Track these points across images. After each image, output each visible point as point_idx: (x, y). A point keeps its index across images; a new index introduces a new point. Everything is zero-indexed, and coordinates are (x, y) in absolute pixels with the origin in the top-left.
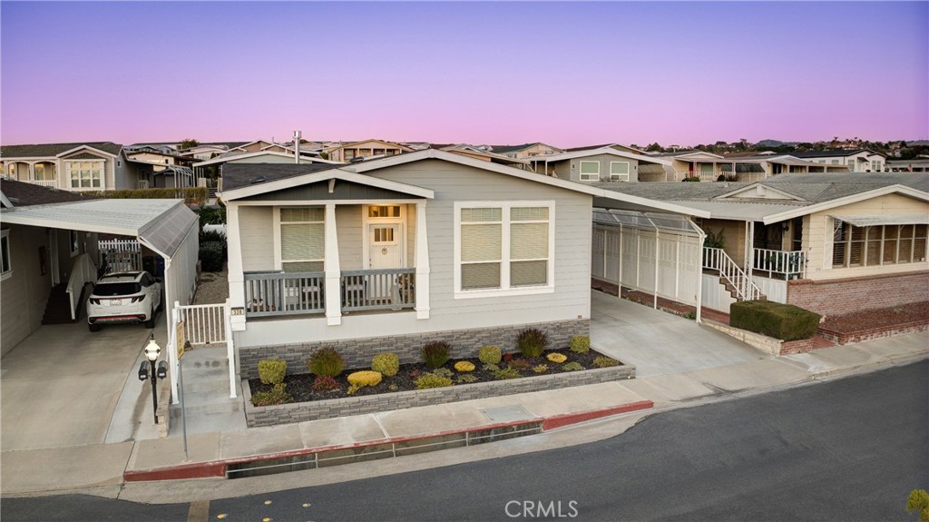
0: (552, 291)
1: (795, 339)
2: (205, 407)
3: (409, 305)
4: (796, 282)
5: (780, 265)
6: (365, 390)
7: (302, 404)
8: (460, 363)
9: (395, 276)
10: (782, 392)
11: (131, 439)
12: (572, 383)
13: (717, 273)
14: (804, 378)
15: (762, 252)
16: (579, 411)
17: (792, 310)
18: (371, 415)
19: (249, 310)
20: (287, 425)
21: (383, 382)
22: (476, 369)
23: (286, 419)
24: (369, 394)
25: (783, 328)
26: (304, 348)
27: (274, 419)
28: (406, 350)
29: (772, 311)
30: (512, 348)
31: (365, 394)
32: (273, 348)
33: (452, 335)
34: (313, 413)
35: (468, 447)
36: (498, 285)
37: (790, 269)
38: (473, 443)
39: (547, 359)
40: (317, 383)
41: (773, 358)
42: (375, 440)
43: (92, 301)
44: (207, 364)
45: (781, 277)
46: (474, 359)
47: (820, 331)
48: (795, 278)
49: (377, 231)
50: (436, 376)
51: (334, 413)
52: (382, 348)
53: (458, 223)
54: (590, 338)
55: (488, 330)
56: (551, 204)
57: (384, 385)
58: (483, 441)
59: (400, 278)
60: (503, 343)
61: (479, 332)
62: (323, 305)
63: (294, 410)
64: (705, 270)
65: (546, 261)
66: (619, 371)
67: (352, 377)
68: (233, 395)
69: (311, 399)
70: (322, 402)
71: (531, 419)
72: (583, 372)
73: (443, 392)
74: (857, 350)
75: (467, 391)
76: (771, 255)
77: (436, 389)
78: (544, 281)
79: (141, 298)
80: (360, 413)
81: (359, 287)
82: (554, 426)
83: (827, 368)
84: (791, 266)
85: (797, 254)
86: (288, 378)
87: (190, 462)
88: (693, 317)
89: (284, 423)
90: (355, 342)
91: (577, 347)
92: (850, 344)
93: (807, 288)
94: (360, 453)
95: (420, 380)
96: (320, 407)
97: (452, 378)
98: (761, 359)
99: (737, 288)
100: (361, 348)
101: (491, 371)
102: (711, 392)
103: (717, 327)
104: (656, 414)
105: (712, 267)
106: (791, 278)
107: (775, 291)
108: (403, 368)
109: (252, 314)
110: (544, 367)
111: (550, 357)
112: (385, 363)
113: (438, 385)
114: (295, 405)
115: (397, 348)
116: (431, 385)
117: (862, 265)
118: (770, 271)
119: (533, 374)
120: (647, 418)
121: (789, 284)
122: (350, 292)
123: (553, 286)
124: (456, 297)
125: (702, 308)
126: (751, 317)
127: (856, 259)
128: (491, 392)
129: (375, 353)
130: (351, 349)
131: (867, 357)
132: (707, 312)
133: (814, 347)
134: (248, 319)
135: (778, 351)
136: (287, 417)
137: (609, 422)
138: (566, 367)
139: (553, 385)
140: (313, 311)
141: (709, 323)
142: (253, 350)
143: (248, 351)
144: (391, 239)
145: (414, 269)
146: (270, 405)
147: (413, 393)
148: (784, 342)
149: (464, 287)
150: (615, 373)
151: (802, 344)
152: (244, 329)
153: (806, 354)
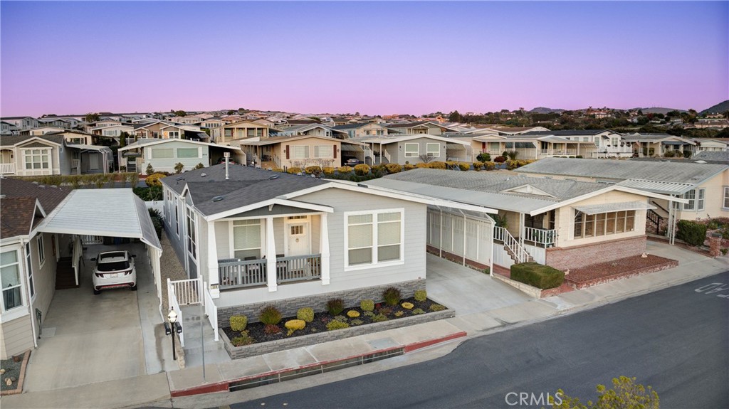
0: (403, 263)
1: (550, 288)
2: (201, 347)
3: (317, 277)
4: (551, 249)
5: (541, 238)
6: (297, 333)
7: (263, 344)
8: (350, 312)
10: (541, 323)
11: (163, 371)
12: (418, 322)
13: (503, 243)
14: (554, 313)
15: (530, 230)
17: (548, 270)
18: (303, 348)
19: (222, 285)
20: (255, 357)
21: (306, 326)
22: (361, 315)
23: (255, 353)
24: (300, 335)
25: (542, 282)
26: (255, 307)
27: (248, 353)
28: (316, 304)
29: (535, 271)
30: (379, 299)
31: (297, 335)
32: (236, 308)
33: (343, 294)
34: (270, 349)
35: (364, 365)
36: (370, 261)
37: (548, 241)
38: (366, 362)
39: (402, 307)
40: (268, 330)
41: (536, 300)
42: (311, 364)
43: (97, 275)
44: (193, 319)
45: (542, 246)
46: (357, 308)
47: (565, 281)
48: (551, 246)
49: (293, 228)
50: (337, 320)
51: (282, 347)
53: (346, 225)
54: (427, 291)
55: (365, 289)
56: (402, 210)
57: (308, 329)
60: (374, 297)
61: (360, 291)
62: (266, 280)
63: (259, 348)
64: (495, 241)
65: (399, 245)
66: (445, 313)
67: (288, 324)
68: (217, 339)
69: (266, 340)
70: (275, 342)
71: (398, 346)
72: (424, 315)
73: (344, 332)
74: (587, 293)
75: (358, 330)
76: (536, 232)
77: (340, 330)
78: (398, 257)
79: (131, 272)
80: (296, 347)
81: (285, 265)
82: (411, 350)
83: (568, 306)
84: (548, 239)
85: (552, 232)
86: (248, 326)
88: (487, 272)
89: (253, 355)
90: (286, 301)
91: (419, 298)
92: (584, 288)
93: (558, 253)
95: (329, 325)
96: (274, 345)
97: (348, 322)
98: (529, 301)
99: (515, 253)
100: (289, 305)
101: (369, 316)
102: (500, 324)
103: (502, 279)
104: (468, 340)
105: (499, 239)
106: (548, 247)
107: (539, 255)
108: (317, 316)
109: (223, 288)
110: (401, 313)
111: (404, 305)
112: (306, 314)
113: (341, 327)
114: (259, 345)
115: (311, 304)
116: (337, 328)
117: (593, 236)
118: (535, 242)
119: (394, 317)
120: (464, 343)
121: (547, 251)
122: (281, 269)
123: (403, 260)
124: (346, 270)
125: (494, 265)
126: (524, 274)
127: (589, 232)
128: (372, 330)
129: (298, 308)
130: (283, 306)
131: (592, 297)
132: (498, 268)
133: (561, 292)
134: (221, 291)
135: (540, 295)
137: (442, 346)
138: (414, 312)
139: (408, 324)
140: (260, 283)
141: (498, 277)
142: (225, 310)
143: (221, 310)
144: (301, 232)
145: (320, 255)
146: (244, 345)
147: (327, 333)
148: (544, 289)
149: (350, 264)
150: (443, 315)
151: (554, 291)
152: (219, 296)
153: (556, 297)
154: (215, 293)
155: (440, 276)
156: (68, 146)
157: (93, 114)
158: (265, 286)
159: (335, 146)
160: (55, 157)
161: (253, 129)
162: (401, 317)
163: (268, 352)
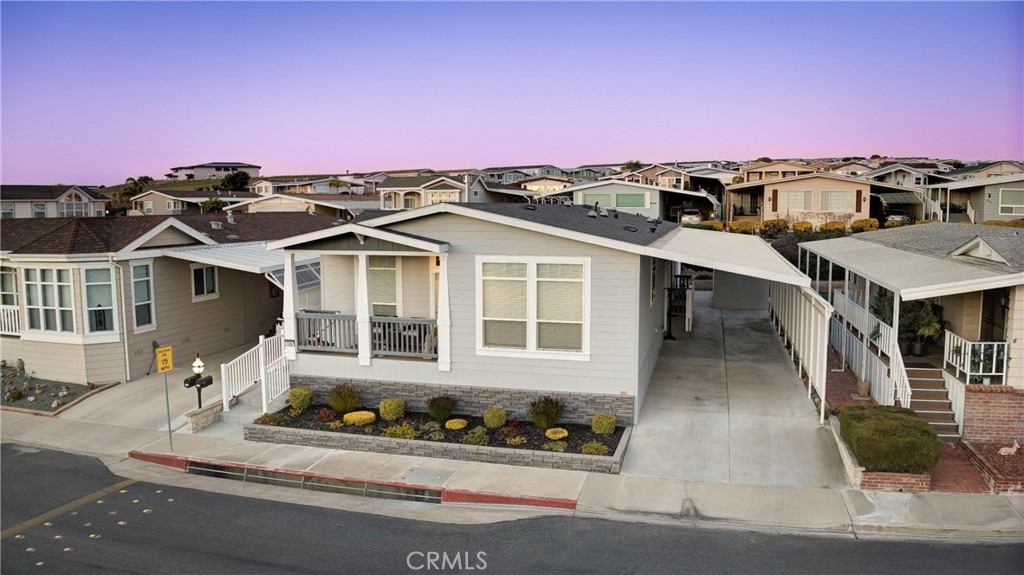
0: (588, 359)
1: (891, 471)
3: (433, 356)
4: (989, 387)
5: (964, 360)
6: (346, 428)
8: (455, 420)
12: (534, 463)
13: (888, 361)
16: (489, 491)
19: (299, 344)
27: (262, 436)
28: (423, 399)
33: (470, 391)
34: (290, 438)
36: (524, 346)
38: (369, 495)
39: (545, 433)
45: (962, 377)
46: (474, 417)
48: (987, 381)
53: (479, 278)
56: (586, 262)
58: (380, 496)
62: (356, 347)
65: (580, 325)
66: (597, 461)
67: (347, 417)
68: (264, 412)
71: (432, 487)
73: (399, 444)
75: (420, 447)
78: (578, 347)
80: (326, 446)
82: (452, 500)
85: (990, 347)
90: (380, 384)
93: (1004, 399)
95: (389, 429)
102: (677, 511)
105: (887, 353)
107: (958, 399)
109: (302, 347)
110: (525, 441)
111: (549, 431)
112: (385, 407)
113: (399, 436)
115: (417, 396)
118: (958, 367)
121: (966, 389)
122: (405, 337)
123: (589, 354)
124: (478, 353)
129: (388, 397)
130: (376, 390)
134: (300, 351)
135: (858, 481)
138: (547, 445)
140: (349, 350)
142: (299, 378)
143: (296, 378)
145: (436, 321)
146: (263, 424)
147: (374, 437)
148: (868, 471)
149: (486, 343)
150: (590, 463)
151: (905, 480)
152: (294, 358)
153: (907, 496)
154: (290, 352)
155: (725, 404)
156: (489, 189)
158: (356, 355)
159: (859, 193)
162: (516, 446)
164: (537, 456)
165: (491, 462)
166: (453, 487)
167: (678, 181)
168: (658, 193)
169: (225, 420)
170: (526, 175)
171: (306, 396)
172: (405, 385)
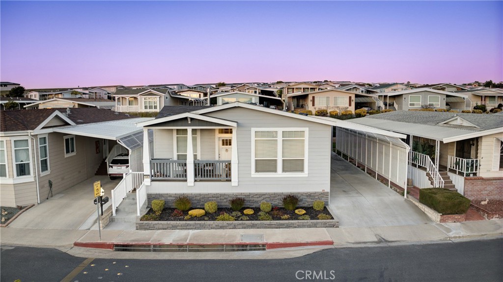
0: (307, 176)
1: (451, 214)
2: (124, 218)
3: (228, 178)
4: (472, 178)
5: (462, 167)
6: (193, 218)
8: (247, 210)
9: (224, 164)
11: (89, 229)
12: (299, 226)
13: (425, 169)
16: (288, 241)
18: (190, 231)
19: (152, 176)
20: (152, 231)
21: (203, 215)
22: (253, 214)
24: (193, 220)
25: (441, 206)
26: (176, 196)
27: (147, 227)
28: (225, 200)
30: (279, 203)
31: (191, 220)
32: (163, 195)
33: (249, 195)
34: (165, 227)
36: (275, 171)
37: (467, 170)
39: (294, 212)
40: (175, 212)
41: (434, 224)
42: (180, 243)
43: (110, 166)
45: (461, 174)
47: (477, 210)
48: (471, 175)
49: (223, 140)
51: (174, 227)
52: (214, 199)
53: (253, 138)
55: (269, 194)
56: (306, 130)
58: (243, 250)
59: (227, 165)
61: (264, 195)
62: (186, 176)
63: (156, 224)
65: (303, 160)
66: (328, 222)
67: (190, 212)
68: (138, 214)
72: (307, 221)
73: (227, 224)
74: (495, 224)
75: (240, 224)
76: (458, 161)
77: (224, 222)
78: (302, 170)
80: (186, 229)
81: (211, 168)
82: (273, 248)
83: (463, 233)
84: (468, 168)
85: (473, 161)
87: (101, 242)
88: (402, 194)
89: (152, 230)
90: (200, 195)
91: (318, 207)
93: (480, 182)
94: (181, 248)
95: (220, 217)
96: (168, 224)
97: (238, 217)
98: (426, 224)
100: (203, 198)
101: (261, 215)
102: (376, 240)
103: (414, 202)
104: (330, 249)
107: (459, 183)
108: (219, 209)
109: (154, 178)
110: (289, 216)
111: (297, 211)
113: (226, 220)
114: (157, 222)
116: (223, 220)
119: (280, 219)
121: (466, 179)
122: (207, 170)
123: (307, 173)
124: (252, 176)
126: (428, 197)
128: (253, 226)
129: (207, 201)
130: (199, 198)
131: (497, 228)
133: (466, 219)
134: (153, 181)
135: (439, 220)
136: (153, 227)
137: (302, 250)
138: (301, 218)
139: (288, 226)
141: (411, 199)
142: (153, 195)
143: (151, 195)
144: (230, 144)
145: (231, 161)
146: (146, 220)
147: (213, 222)
148: (443, 215)
149: (257, 171)
150: (325, 223)
151: (456, 217)
152: (150, 185)
153: (458, 224)
154: (147, 181)
155: (358, 193)
156: (172, 96)
157: (222, 83)
158: (186, 181)
159: (350, 97)
160: (161, 102)
161: (308, 88)
162: (286, 219)
163: (163, 229)
164: (300, 223)
165: (277, 228)
166: (270, 241)
167: (255, 92)
168: (258, 98)
169: (116, 220)
170: (171, 89)
171: (162, 204)
172: (214, 194)
